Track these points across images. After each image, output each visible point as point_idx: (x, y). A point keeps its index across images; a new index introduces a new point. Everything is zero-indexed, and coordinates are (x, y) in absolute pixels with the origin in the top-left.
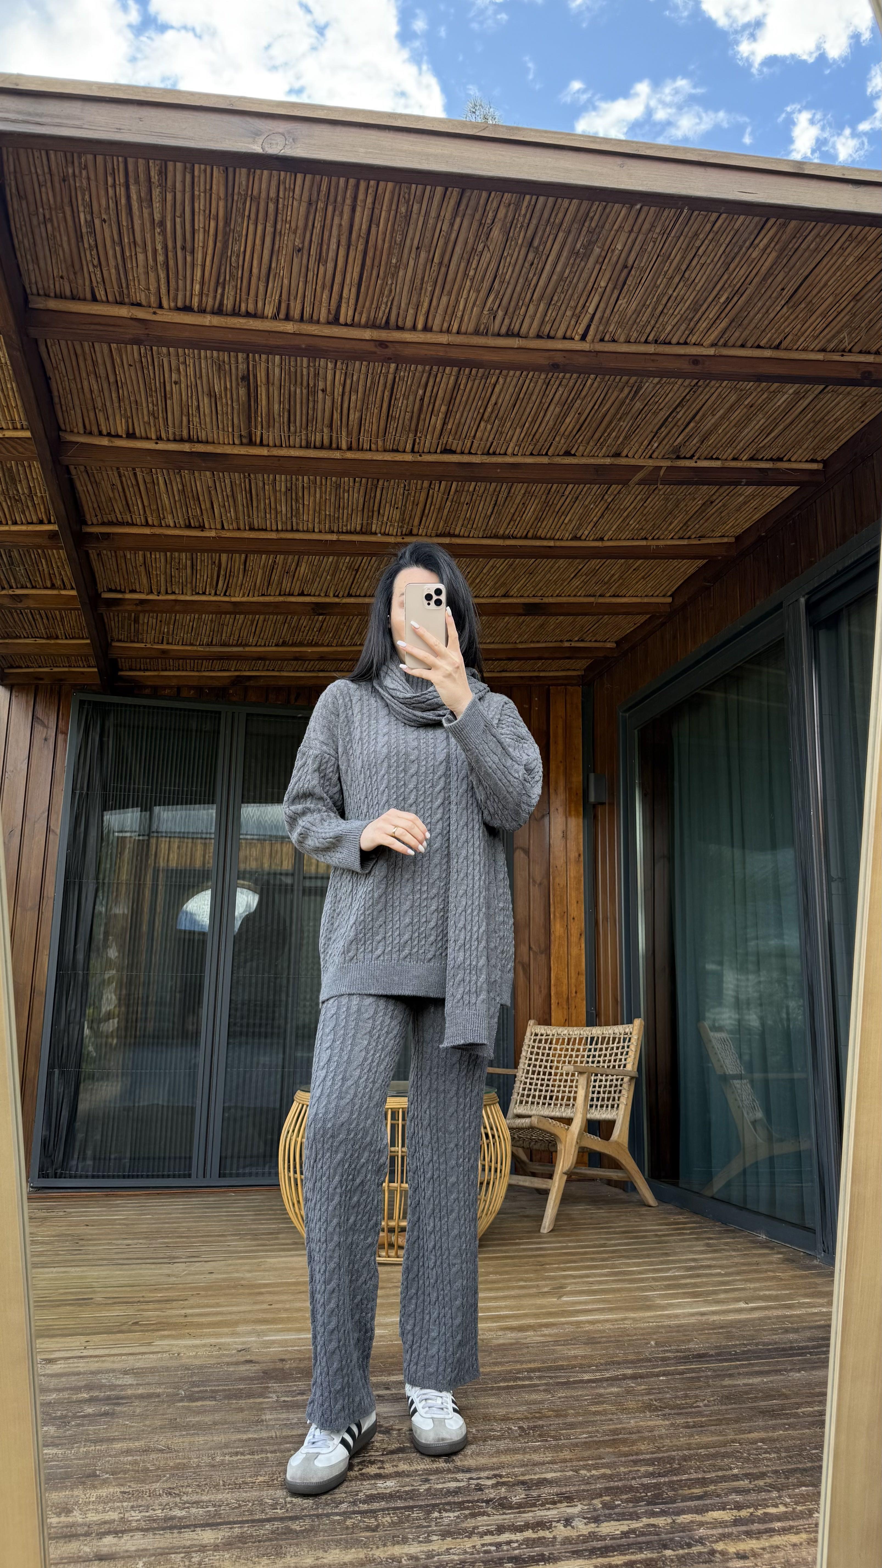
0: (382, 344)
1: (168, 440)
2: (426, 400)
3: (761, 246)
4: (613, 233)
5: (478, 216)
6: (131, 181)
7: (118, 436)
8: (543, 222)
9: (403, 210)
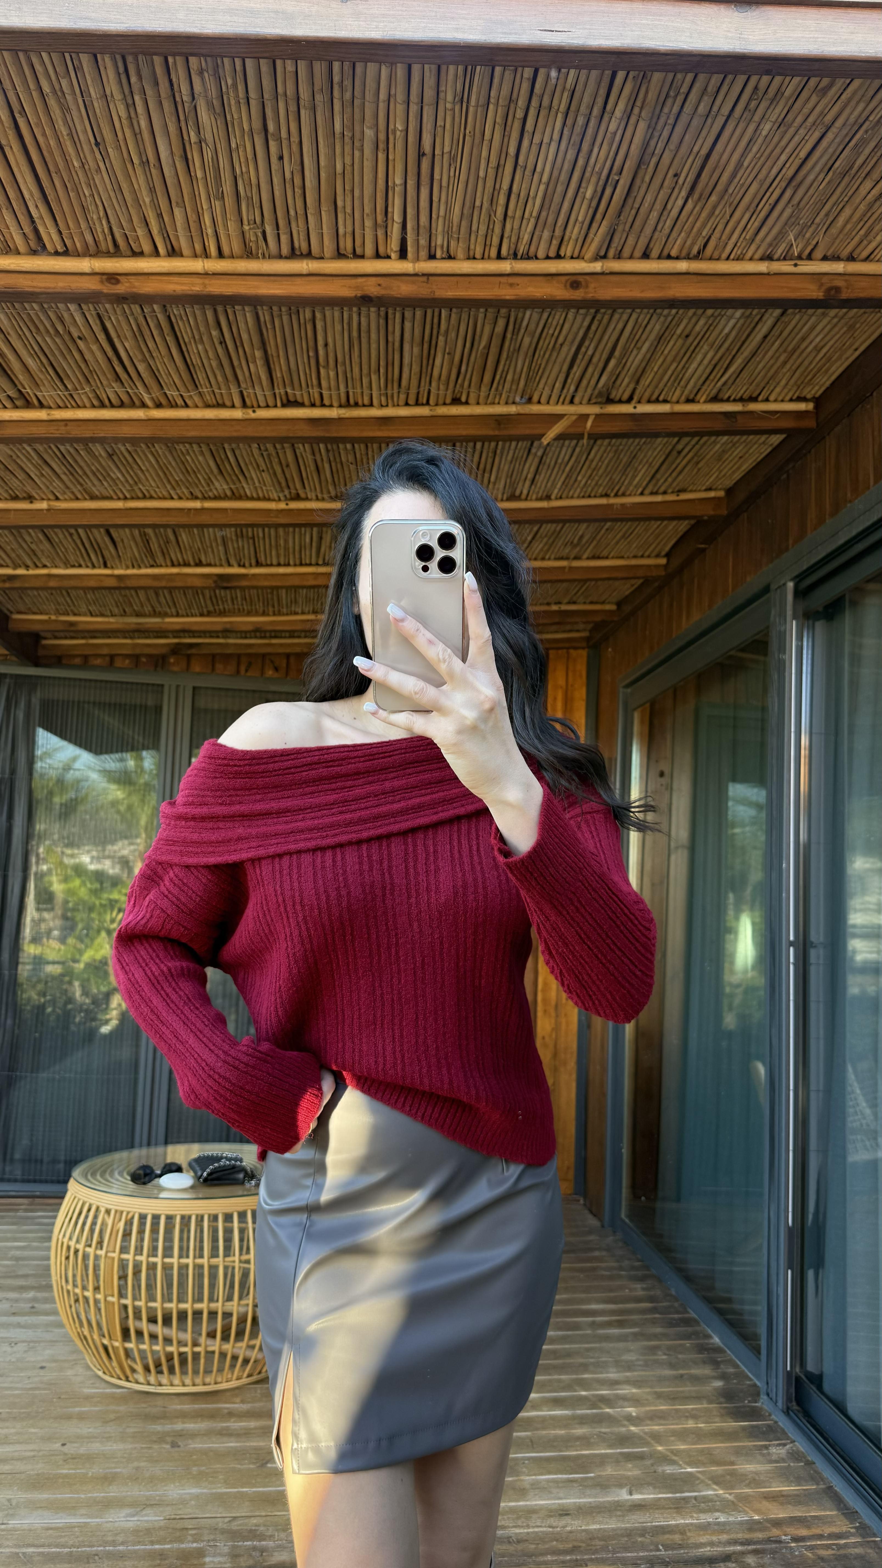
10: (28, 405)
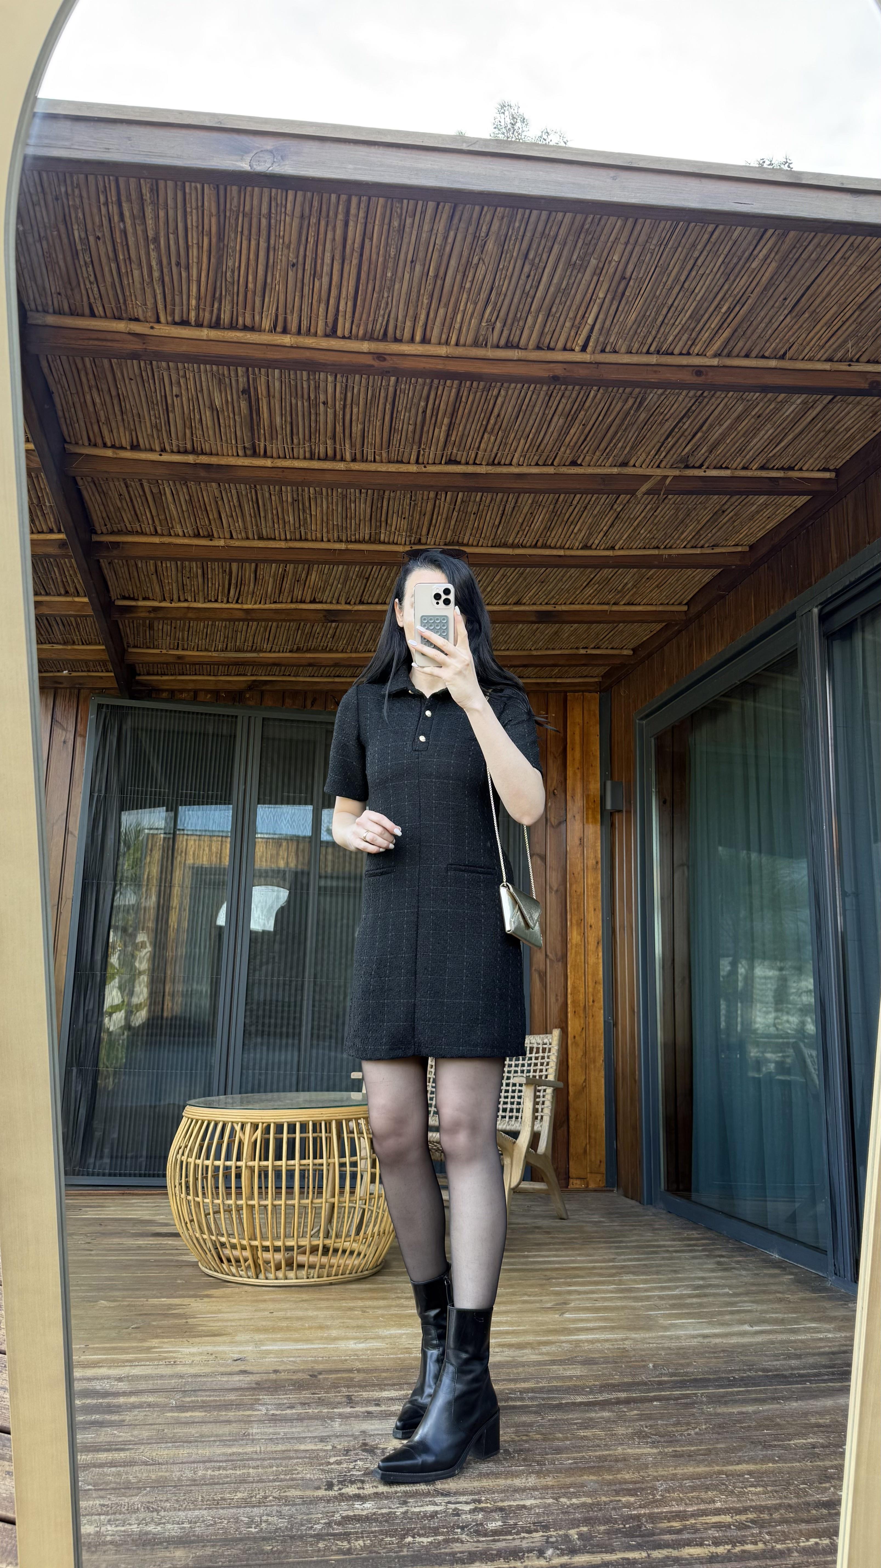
0: (380, 356)
1: (172, 452)
2: (429, 412)
3: (761, 256)
4: (609, 244)
5: (471, 230)
6: (123, 198)
7: (122, 448)
8: (537, 235)
9: (396, 223)
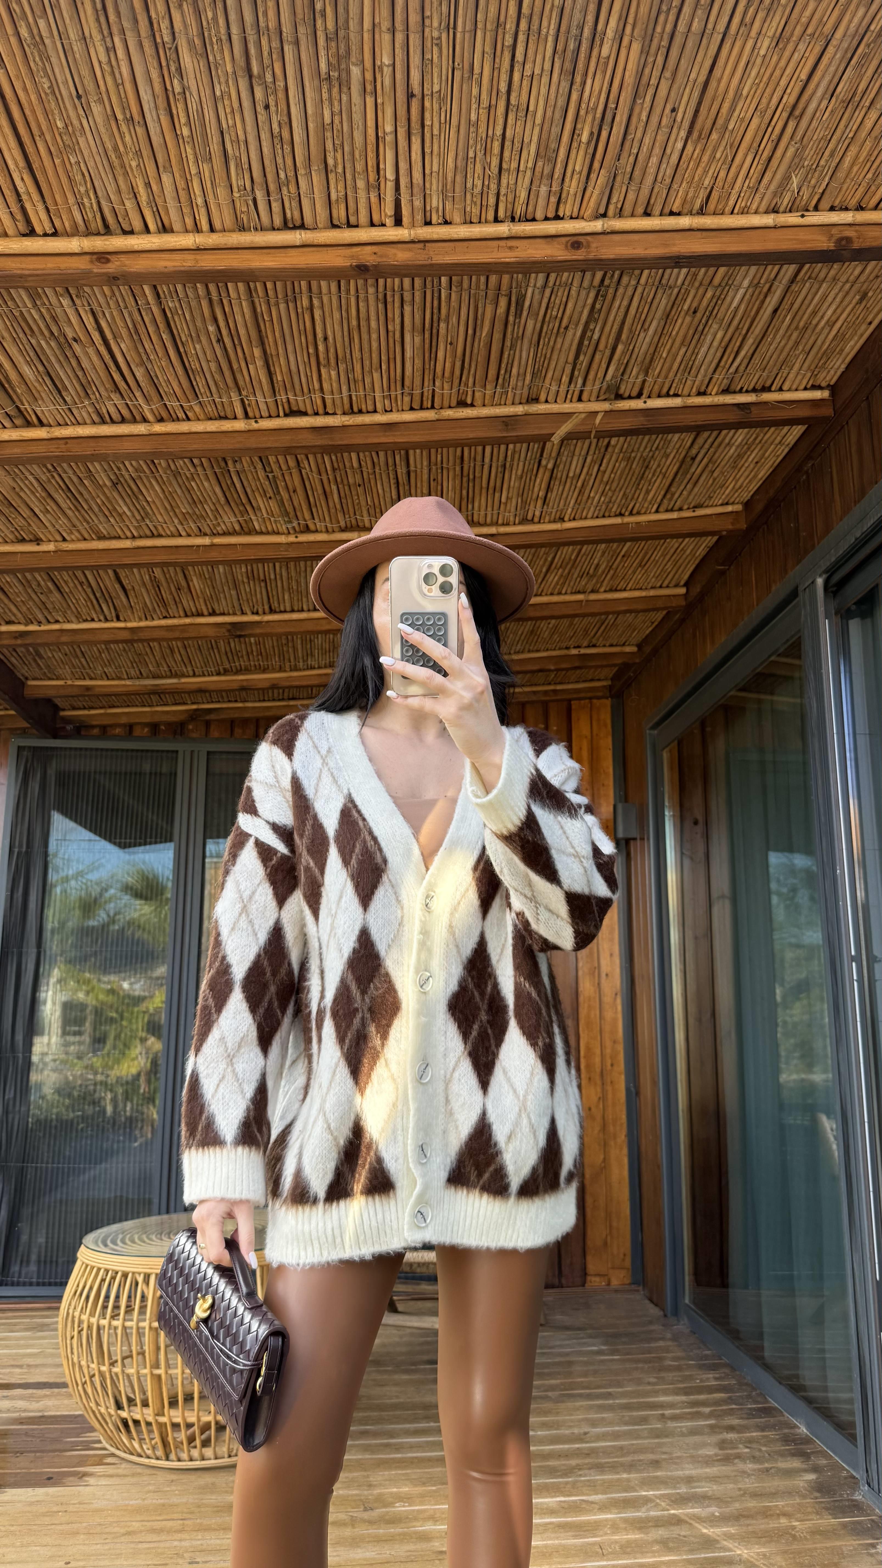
0: (100, 257)
2: (225, 336)
3: (612, 29)
5: (145, 31)
8: (250, 30)
10: (28, 424)
